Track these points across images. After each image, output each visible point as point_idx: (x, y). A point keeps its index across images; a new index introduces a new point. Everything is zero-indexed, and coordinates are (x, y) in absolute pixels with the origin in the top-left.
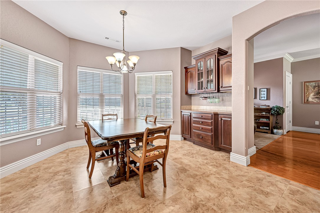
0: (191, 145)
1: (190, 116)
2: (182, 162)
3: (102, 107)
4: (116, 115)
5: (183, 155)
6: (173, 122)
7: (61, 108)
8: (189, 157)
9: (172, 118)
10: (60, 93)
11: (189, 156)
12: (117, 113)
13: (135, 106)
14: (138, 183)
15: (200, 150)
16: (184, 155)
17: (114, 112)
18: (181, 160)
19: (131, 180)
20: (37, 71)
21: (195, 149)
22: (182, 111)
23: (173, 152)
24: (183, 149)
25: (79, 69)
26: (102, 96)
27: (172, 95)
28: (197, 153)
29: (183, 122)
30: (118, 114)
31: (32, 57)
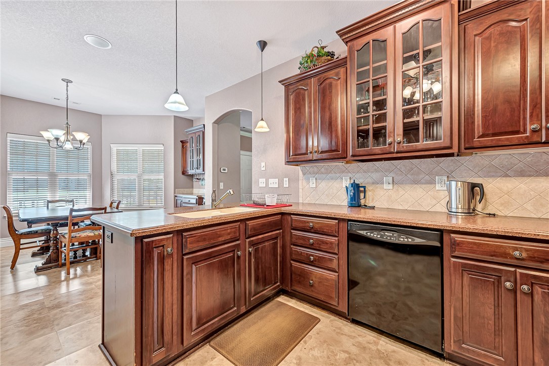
4: (72, 201)
13: (112, 189)
26: (53, 175)
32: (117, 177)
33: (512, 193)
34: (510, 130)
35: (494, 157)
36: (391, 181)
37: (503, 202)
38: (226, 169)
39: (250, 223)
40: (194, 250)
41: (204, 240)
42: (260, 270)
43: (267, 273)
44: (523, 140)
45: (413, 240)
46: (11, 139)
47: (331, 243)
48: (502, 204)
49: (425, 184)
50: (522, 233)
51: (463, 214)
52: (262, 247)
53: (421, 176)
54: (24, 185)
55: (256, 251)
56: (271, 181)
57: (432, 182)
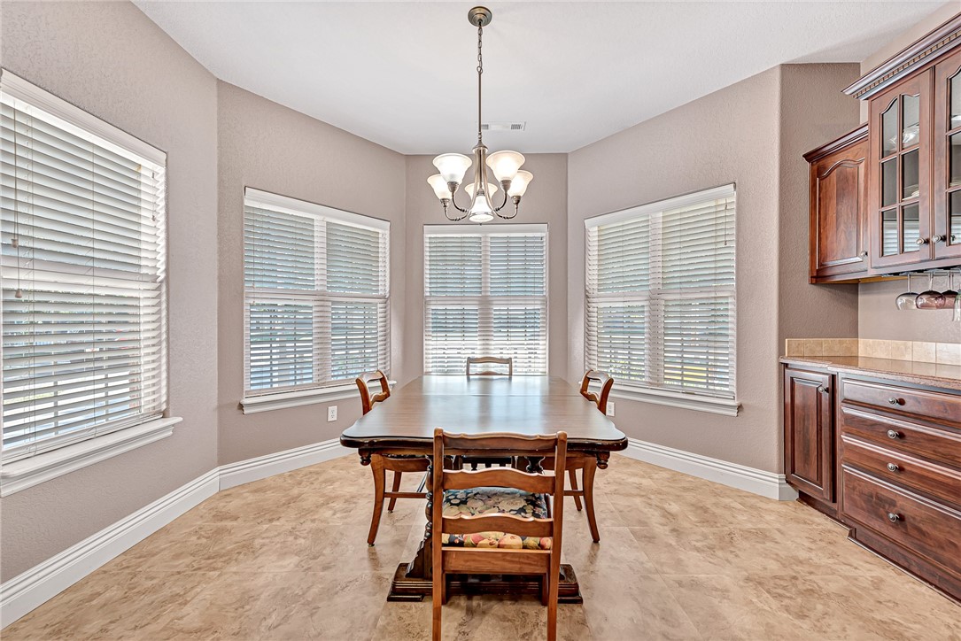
0: (831, 537)
1: (832, 390)
2: (716, 616)
3: (486, 336)
4: (509, 361)
5: (748, 579)
6: (740, 408)
7: (387, 335)
8: (774, 603)
9: (735, 391)
10: (385, 300)
11: (779, 596)
12: (512, 356)
13: (588, 334)
14: (467, 631)
15: (878, 584)
16: (756, 582)
17: (504, 351)
18: (716, 601)
19: (458, 606)
20: (331, 250)
21: (845, 570)
22: (786, 365)
23: (698, 544)
24: (769, 544)
25: (429, 233)
26: (485, 302)
27: (734, 289)
28: (843, 597)
29: (790, 415)
30: (516, 358)
31: (320, 218)
32: (601, 303)
46: (429, 236)
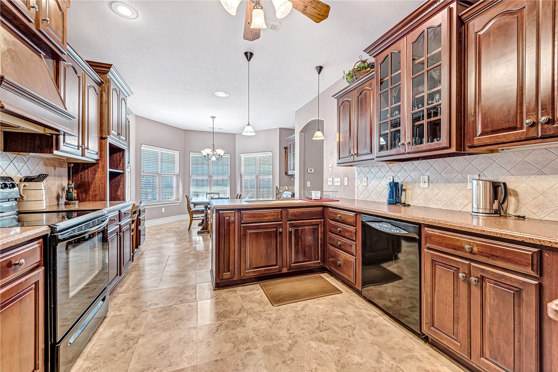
3: (210, 187)
10: (177, 176)
13: (241, 186)
25: (192, 155)
26: (210, 177)
31: (159, 151)
32: (245, 178)
33: (547, 193)
34: (507, 126)
35: (528, 152)
36: (426, 180)
37: (537, 203)
38: (313, 169)
39: (291, 211)
40: (248, 222)
41: (254, 217)
42: (300, 246)
43: (306, 250)
44: (520, 137)
45: (400, 231)
47: (351, 232)
48: (536, 206)
49: (458, 183)
50: (472, 229)
51: (484, 215)
52: (302, 230)
53: (454, 175)
54: (198, 183)
55: (296, 231)
56: (336, 180)
57: (464, 181)
